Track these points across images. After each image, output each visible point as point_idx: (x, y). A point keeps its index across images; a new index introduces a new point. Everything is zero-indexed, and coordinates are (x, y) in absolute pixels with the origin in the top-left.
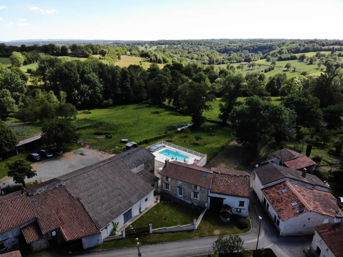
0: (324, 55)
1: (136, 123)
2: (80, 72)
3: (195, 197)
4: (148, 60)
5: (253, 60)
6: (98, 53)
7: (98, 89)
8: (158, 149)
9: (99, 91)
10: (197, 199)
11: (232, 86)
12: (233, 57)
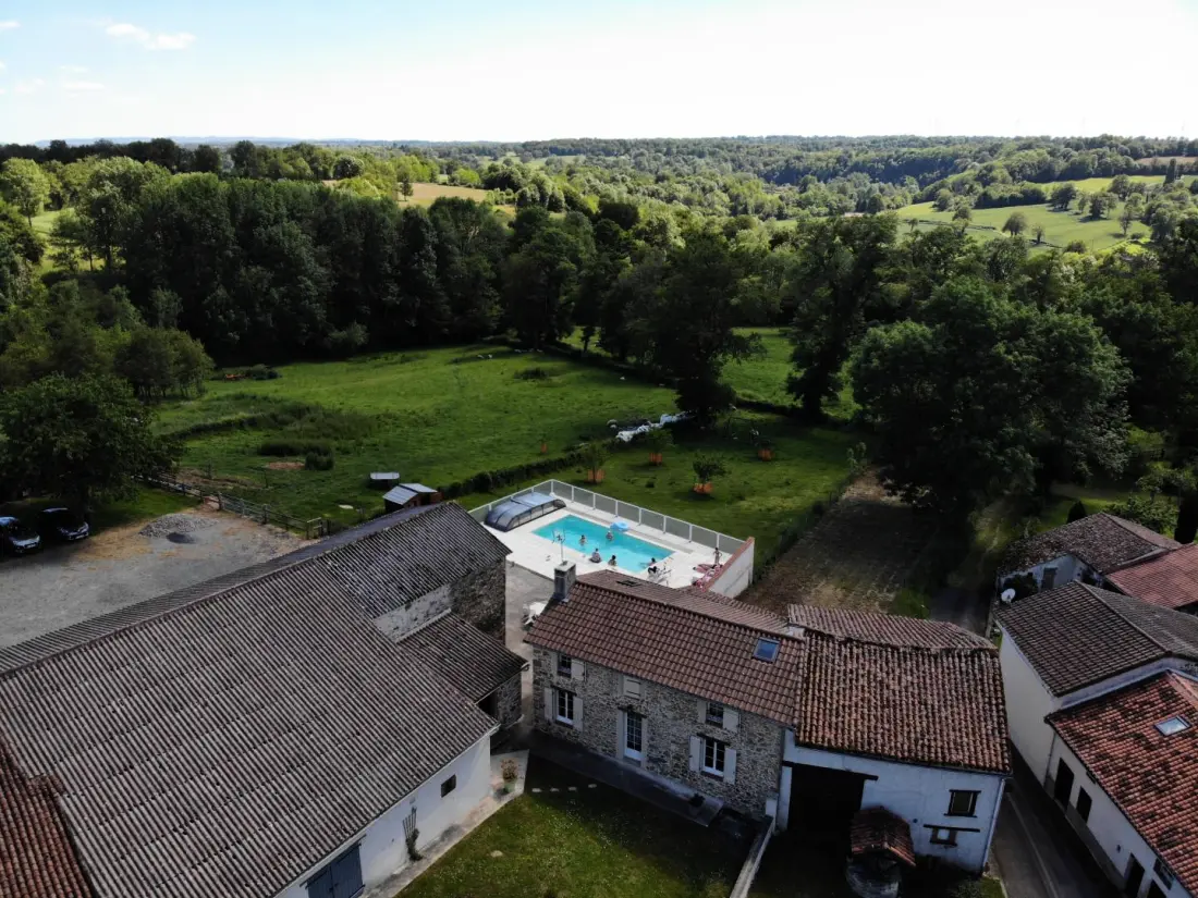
0: (1140, 189)
1: (448, 410)
2: (240, 217)
3: (709, 763)
4: (511, 197)
5: (889, 207)
6: (331, 174)
7: (309, 283)
8: (529, 518)
9: (314, 293)
10: (718, 773)
11: (847, 256)
12: (815, 194)
